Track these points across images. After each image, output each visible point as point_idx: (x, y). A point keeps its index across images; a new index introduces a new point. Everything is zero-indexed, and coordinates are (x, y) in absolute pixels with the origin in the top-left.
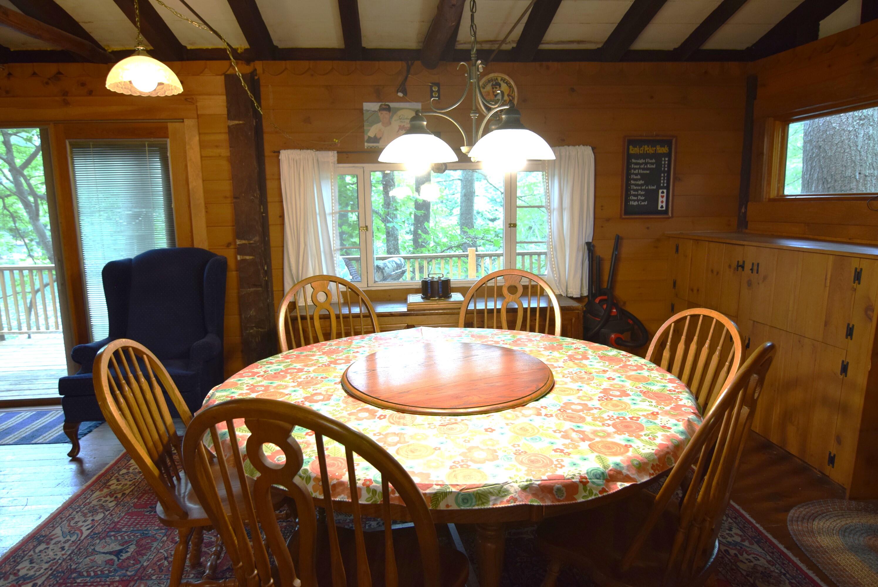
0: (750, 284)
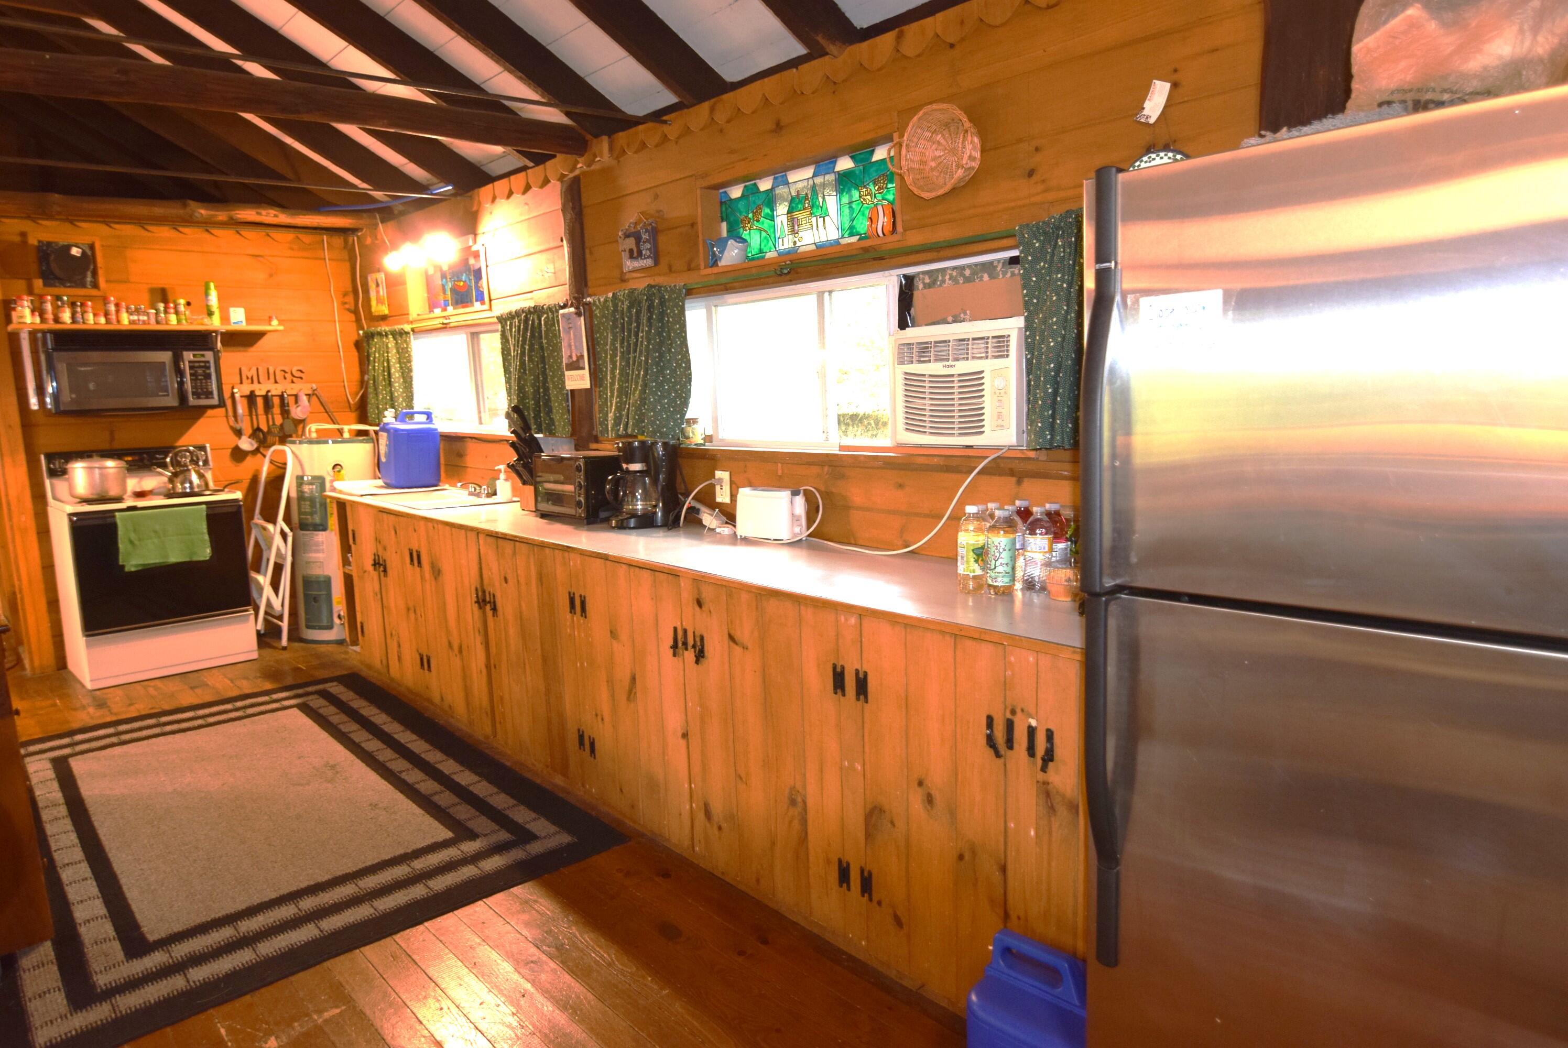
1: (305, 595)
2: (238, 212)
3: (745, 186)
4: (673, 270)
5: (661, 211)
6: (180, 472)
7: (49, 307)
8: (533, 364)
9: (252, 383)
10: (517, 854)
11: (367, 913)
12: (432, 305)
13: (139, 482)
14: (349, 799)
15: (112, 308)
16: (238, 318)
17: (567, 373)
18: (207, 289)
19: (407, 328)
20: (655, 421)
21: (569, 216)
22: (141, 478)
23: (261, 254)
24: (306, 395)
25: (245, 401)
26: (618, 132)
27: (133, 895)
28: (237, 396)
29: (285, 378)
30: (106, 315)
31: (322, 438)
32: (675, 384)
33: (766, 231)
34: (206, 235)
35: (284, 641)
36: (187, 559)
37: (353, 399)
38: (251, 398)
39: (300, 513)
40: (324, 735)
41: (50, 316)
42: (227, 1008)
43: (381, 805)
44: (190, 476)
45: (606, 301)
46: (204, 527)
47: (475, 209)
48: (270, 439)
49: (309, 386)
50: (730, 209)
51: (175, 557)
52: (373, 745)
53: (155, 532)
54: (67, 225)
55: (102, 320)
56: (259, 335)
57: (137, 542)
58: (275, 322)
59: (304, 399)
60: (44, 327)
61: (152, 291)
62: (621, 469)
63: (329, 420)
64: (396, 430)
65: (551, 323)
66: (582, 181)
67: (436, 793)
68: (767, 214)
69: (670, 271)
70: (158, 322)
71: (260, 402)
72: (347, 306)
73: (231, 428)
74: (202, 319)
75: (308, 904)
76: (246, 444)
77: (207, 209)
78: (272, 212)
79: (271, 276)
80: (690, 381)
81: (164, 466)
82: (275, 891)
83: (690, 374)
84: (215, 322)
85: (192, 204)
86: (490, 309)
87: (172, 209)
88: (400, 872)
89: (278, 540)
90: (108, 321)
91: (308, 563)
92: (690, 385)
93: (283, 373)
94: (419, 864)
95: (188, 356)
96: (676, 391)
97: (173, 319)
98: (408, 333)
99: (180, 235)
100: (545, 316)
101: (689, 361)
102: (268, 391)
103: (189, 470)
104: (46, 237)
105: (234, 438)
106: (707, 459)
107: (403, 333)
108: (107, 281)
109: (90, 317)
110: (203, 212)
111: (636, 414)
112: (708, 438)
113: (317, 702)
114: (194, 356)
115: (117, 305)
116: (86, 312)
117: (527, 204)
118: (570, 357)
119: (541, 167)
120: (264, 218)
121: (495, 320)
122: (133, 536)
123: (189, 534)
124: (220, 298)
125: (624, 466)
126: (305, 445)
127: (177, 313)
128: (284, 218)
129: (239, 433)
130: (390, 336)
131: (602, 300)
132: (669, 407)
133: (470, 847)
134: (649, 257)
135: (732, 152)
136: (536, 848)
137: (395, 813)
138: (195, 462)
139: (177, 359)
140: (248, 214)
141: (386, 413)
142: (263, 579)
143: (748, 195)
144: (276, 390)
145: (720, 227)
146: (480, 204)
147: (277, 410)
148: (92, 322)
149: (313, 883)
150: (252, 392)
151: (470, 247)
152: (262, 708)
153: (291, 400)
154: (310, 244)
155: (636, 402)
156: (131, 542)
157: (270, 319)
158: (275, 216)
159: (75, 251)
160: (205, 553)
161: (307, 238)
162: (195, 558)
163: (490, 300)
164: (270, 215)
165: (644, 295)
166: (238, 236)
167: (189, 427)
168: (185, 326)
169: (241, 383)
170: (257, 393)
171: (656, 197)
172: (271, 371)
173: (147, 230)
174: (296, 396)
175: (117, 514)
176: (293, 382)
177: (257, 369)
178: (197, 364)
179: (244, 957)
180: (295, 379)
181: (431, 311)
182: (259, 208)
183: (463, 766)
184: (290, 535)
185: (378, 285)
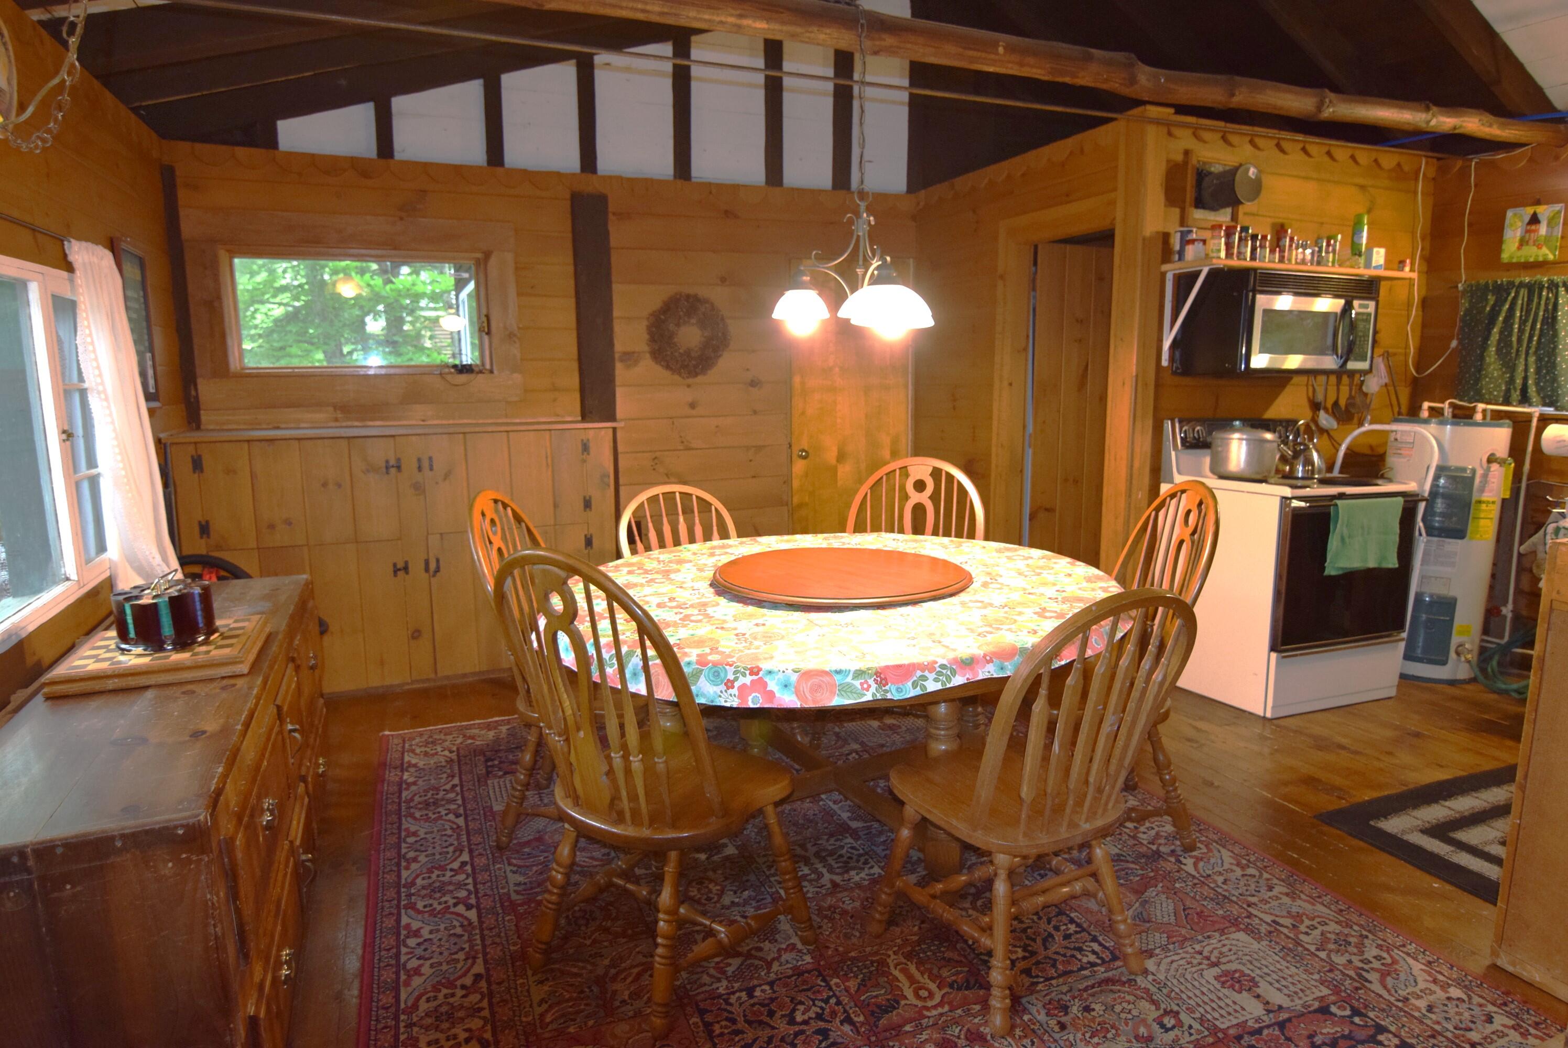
0: (419, 488)
1: (1414, 618)
2: (1465, 119)
15: (1287, 243)
16: (1378, 261)
30: (1280, 251)
36: (1378, 566)
39: (1433, 513)
41: (1235, 251)
46: (1398, 525)
51: (1372, 562)
55: (1276, 257)
58: (1407, 268)
59: (1382, 367)
70: (1318, 263)
72: (1424, 253)
76: (1324, 420)
77: (1442, 114)
78: (1489, 120)
85: (1432, 106)
90: (1281, 260)
91: (1428, 577)
95: (1356, 306)
97: (1330, 259)
99: (1307, 157)
103: (1309, 449)
109: (1267, 253)
110: (1439, 118)
114: (1360, 306)
115: (1291, 240)
116: (1264, 247)
123: (1386, 533)
127: (1334, 251)
139: (1349, 309)
148: (1267, 259)
154: (1407, 173)
157: (1402, 263)
159: (1252, 173)
160: (1393, 559)
161: (1407, 164)
162: (1385, 566)
166: (1352, 160)
167: (1277, 396)
175: (1337, 502)
178: (1360, 317)
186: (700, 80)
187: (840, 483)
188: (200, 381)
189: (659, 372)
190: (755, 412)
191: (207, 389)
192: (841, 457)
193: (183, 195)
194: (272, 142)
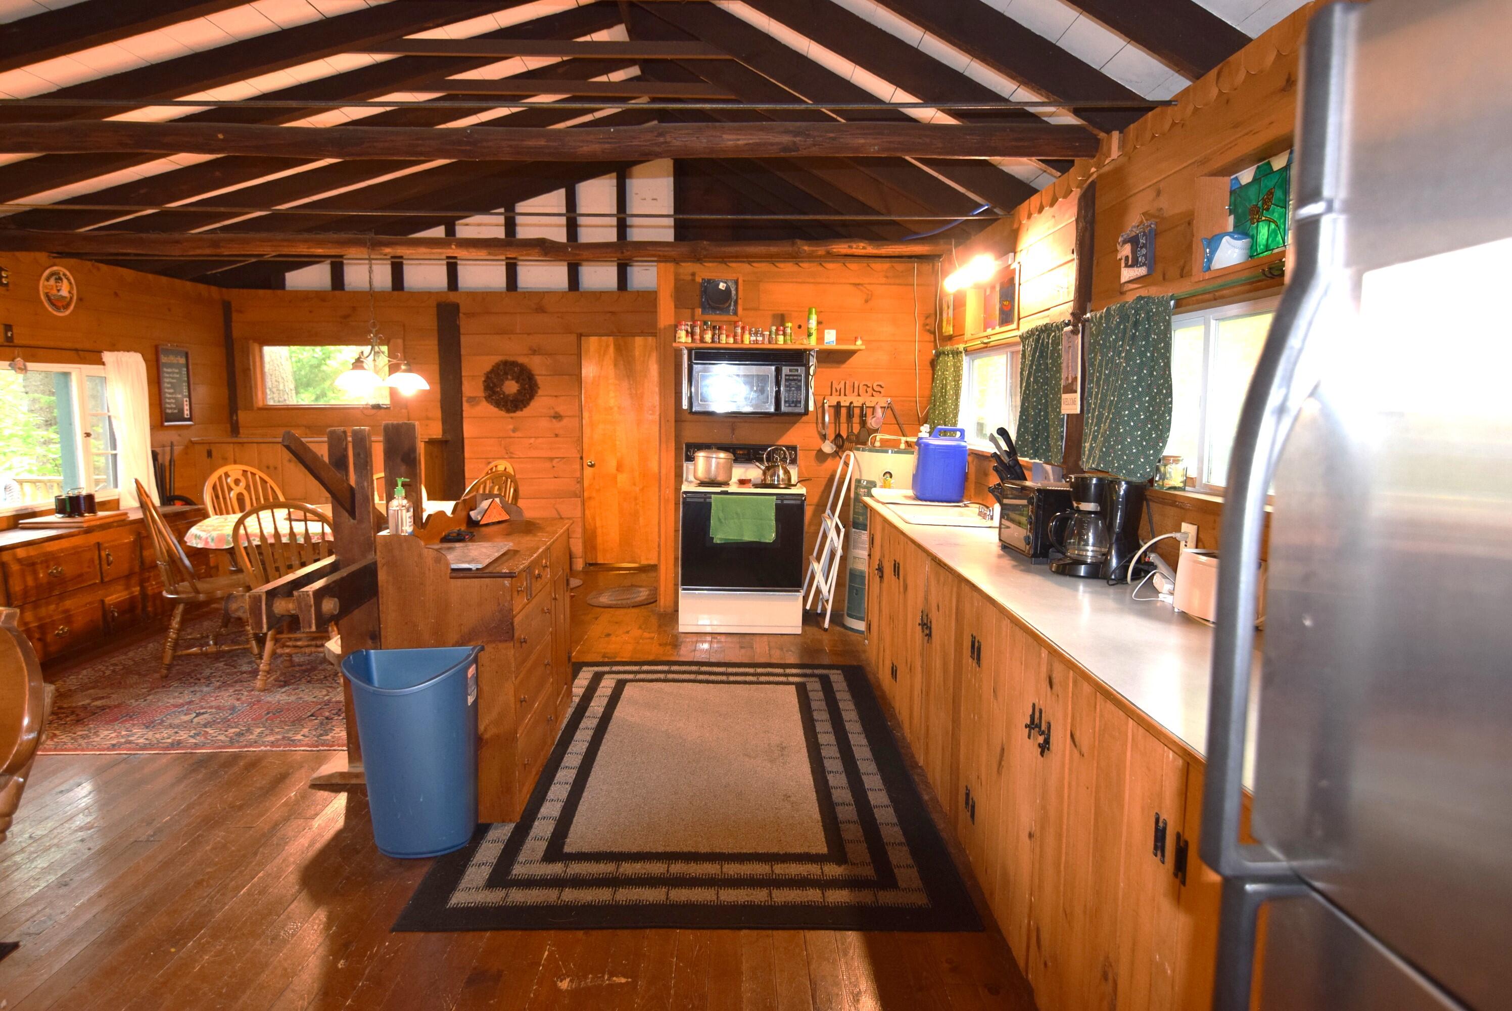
1: (849, 585)
2: (833, 247)
3: (1258, 167)
4: (1167, 277)
5: (1161, 209)
6: (770, 469)
7: (698, 330)
8: (1037, 386)
9: (840, 395)
10: (866, 897)
11: (709, 898)
12: (987, 325)
13: (745, 472)
14: (774, 783)
15: (739, 330)
16: (830, 338)
17: (1064, 396)
18: (810, 313)
19: (961, 347)
20: (1122, 455)
21: (1081, 225)
22: (747, 469)
23: (861, 282)
24: (881, 407)
25: (832, 410)
26: (1130, 124)
27: (582, 807)
28: (826, 405)
29: (867, 392)
30: (735, 336)
31: (886, 447)
32: (1152, 414)
33: (1274, 222)
34: (820, 268)
35: (826, 625)
36: (758, 540)
37: (922, 413)
38: (838, 407)
39: (855, 513)
40: (797, 716)
41: (697, 337)
42: (562, 934)
43: (792, 799)
44: (779, 471)
45: (1101, 317)
46: (772, 514)
47: (1015, 226)
48: (847, 444)
49: (885, 399)
50: (1239, 199)
51: (748, 537)
52: (826, 738)
53: (737, 514)
54: (724, 265)
55: (731, 340)
56: (852, 353)
57: (723, 521)
58: (859, 342)
59: (879, 412)
60: (693, 345)
61: (775, 316)
62: (1071, 507)
63: (900, 433)
64: (927, 445)
65: (1057, 342)
66: (1098, 186)
67: (843, 804)
68: (1280, 200)
69: (1164, 279)
70: (770, 342)
71: (844, 411)
72: (928, 328)
73: (819, 433)
74: (802, 339)
75: (678, 868)
76: (828, 447)
77: (809, 246)
78: (862, 245)
79: (866, 301)
80: (1170, 411)
81: (760, 460)
82: (665, 846)
83: (1171, 403)
84: (813, 342)
85: (799, 242)
86: (1018, 328)
87: (784, 248)
88: (759, 869)
89: (832, 534)
90: (735, 342)
91: (855, 558)
92: (1170, 415)
93: (865, 387)
94: (780, 869)
95: (785, 370)
96: (1153, 422)
97: (781, 339)
98: (961, 352)
99: (802, 270)
100: (1053, 334)
101: (1170, 386)
102: (851, 403)
103: (778, 466)
104: (708, 275)
105: (819, 441)
106: (1177, 506)
107: (957, 353)
108: (744, 309)
109: (723, 337)
110: (806, 248)
111: (1104, 446)
112: (1188, 481)
113: (814, 686)
114: (790, 370)
115: (743, 328)
116: (721, 334)
117: (1054, 217)
118: (1067, 378)
119: (1066, 174)
120: (854, 250)
121: (1018, 339)
122: (721, 515)
123: (761, 519)
124: (819, 323)
125: (1075, 505)
126: (866, 453)
127: (784, 334)
128: (871, 250)
129: (824, 437)
130: (950, 356)
131: (1098, 315)
132: (1141, 441)
133: (833, 870)
134: (1144, 264)
135: (1236, 126)
136: (887, 898)
137: (798, 810)
138: (784, 460)
139: (778, 372)
140: (841, 248)
141: (922, 428)
142: (817, 567)
143: (1260, 178)
144: (858, 402)
145: (1227, 221)
146: (1020, 223)
147: (856, 420)
148: (724, 342)
149: (693, 851)
150: (839, 403)
151: (1010, 265)
152: (771, 679)
153: (869, 411)
154: (902, 272)
155: (1106, 432)
156: (719, 520)
157: (856, 339)
158: (864, 248)
159: (722, 286)
160: (770, 536)
161: (900, 267)
162: (763, 540)
163: (1019, 319)
164: (861, 248)
165: (1132, 308)
166: (844, 268)
167: (788, 430)
168: (790, 346)
169: (831, 395)
170: (842, 404)
171: (1159, 193)
172: (856, 386)
173: (777, 267)
174: (873, 408)
175: (713, 496)
176: (873, 396)
177: (845, 383)
178: (791, 378)
179: (602, 895)
180: (874, 393)
181: (985, 331)
182: (851, 242)
183: (885, 786)
184: (843, 530)
185: (948, 308)
186: (522, 225)
187: (619, 485)
188: (239, 412)
189: (492, 410)
190: (557, 435)
191: (243, 416)
192: (620, 467)
193: (235, 316)
194: (281, 285)
